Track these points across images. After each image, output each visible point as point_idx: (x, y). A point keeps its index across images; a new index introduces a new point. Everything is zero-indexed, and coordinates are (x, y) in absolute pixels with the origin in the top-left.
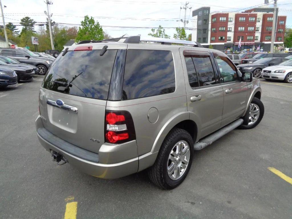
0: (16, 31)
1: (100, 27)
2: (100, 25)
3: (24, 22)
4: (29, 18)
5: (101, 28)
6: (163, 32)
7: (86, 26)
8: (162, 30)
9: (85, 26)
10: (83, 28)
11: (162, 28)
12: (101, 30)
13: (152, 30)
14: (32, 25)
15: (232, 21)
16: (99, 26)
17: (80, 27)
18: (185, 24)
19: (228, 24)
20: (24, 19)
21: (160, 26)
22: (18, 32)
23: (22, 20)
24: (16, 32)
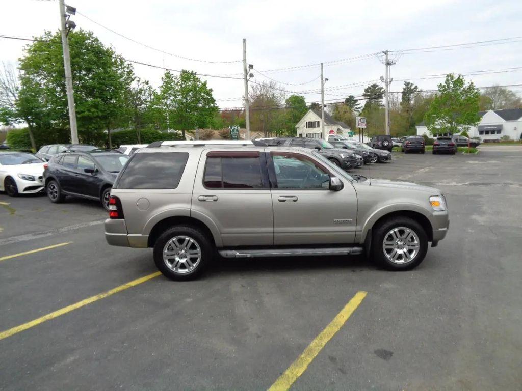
0: (358, 107)
3: (368, 92)
4: (377, 86)
14: (380, 96)
20: (369, 88)
22: (359, 108)
23: (366, 90)
24: (356, 108)
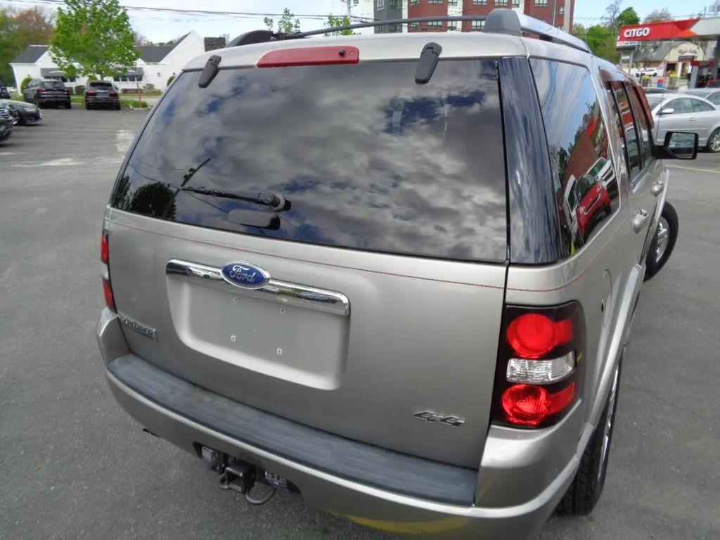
1: (122, 11)
2: (119, 5)
5: (124, 14)
6: (296, 27)
7: (79, 7)
8: (293, 21)
9: (75, 7)
10: (70, 12)
11: (293, 15)
12: (125, 17)
13: (266, 21)
15: (456, 3)
16: (119, 7)
17: (59, 9)
18: (349, 8)
19: (449, 9)
21: (286, 11)
